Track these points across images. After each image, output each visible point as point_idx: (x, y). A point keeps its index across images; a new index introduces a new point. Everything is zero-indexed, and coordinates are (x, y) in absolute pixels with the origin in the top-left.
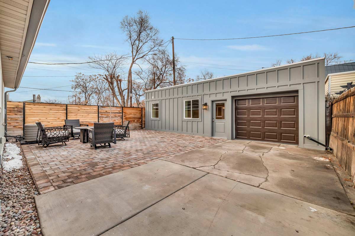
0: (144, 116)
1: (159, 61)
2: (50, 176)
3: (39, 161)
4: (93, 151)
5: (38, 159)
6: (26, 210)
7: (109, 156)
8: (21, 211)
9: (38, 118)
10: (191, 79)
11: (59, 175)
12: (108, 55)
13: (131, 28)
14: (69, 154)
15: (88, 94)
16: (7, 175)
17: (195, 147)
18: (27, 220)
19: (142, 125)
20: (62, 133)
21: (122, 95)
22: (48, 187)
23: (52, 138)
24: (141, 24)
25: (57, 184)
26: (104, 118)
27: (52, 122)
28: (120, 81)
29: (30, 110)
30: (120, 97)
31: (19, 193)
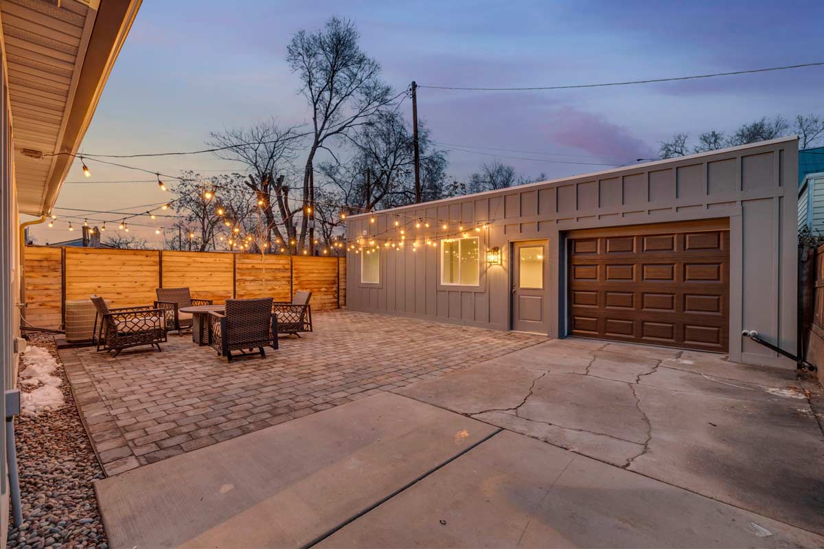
0: (342, 276)
1: (380, 141)
2: (127, 432)
3: (99, 390)
4: (225, 367)
5: (98, 386)
6: (78, 516)
7: (262, 381)
8: (67, 518)
9: (94, 285)
10: (458, 184)
11: (147, 430)
12: (257, 128)
13: (312, 61)
14: (168, 374)
15: (209, 222)
16: (30, 426)
17: (468, 359)
18: (81, 542)
19: (338, 298)
20: (152, 322)
21: (289, 224)
22: (124, 460)
23: (129, 334)
24: (337, 52)
25: (144, 450)
26: (248, 283)
27: (127, 294)
28: (286, 189)
29: (77, 265)
30: (285, 229)
31: (58, 472)
